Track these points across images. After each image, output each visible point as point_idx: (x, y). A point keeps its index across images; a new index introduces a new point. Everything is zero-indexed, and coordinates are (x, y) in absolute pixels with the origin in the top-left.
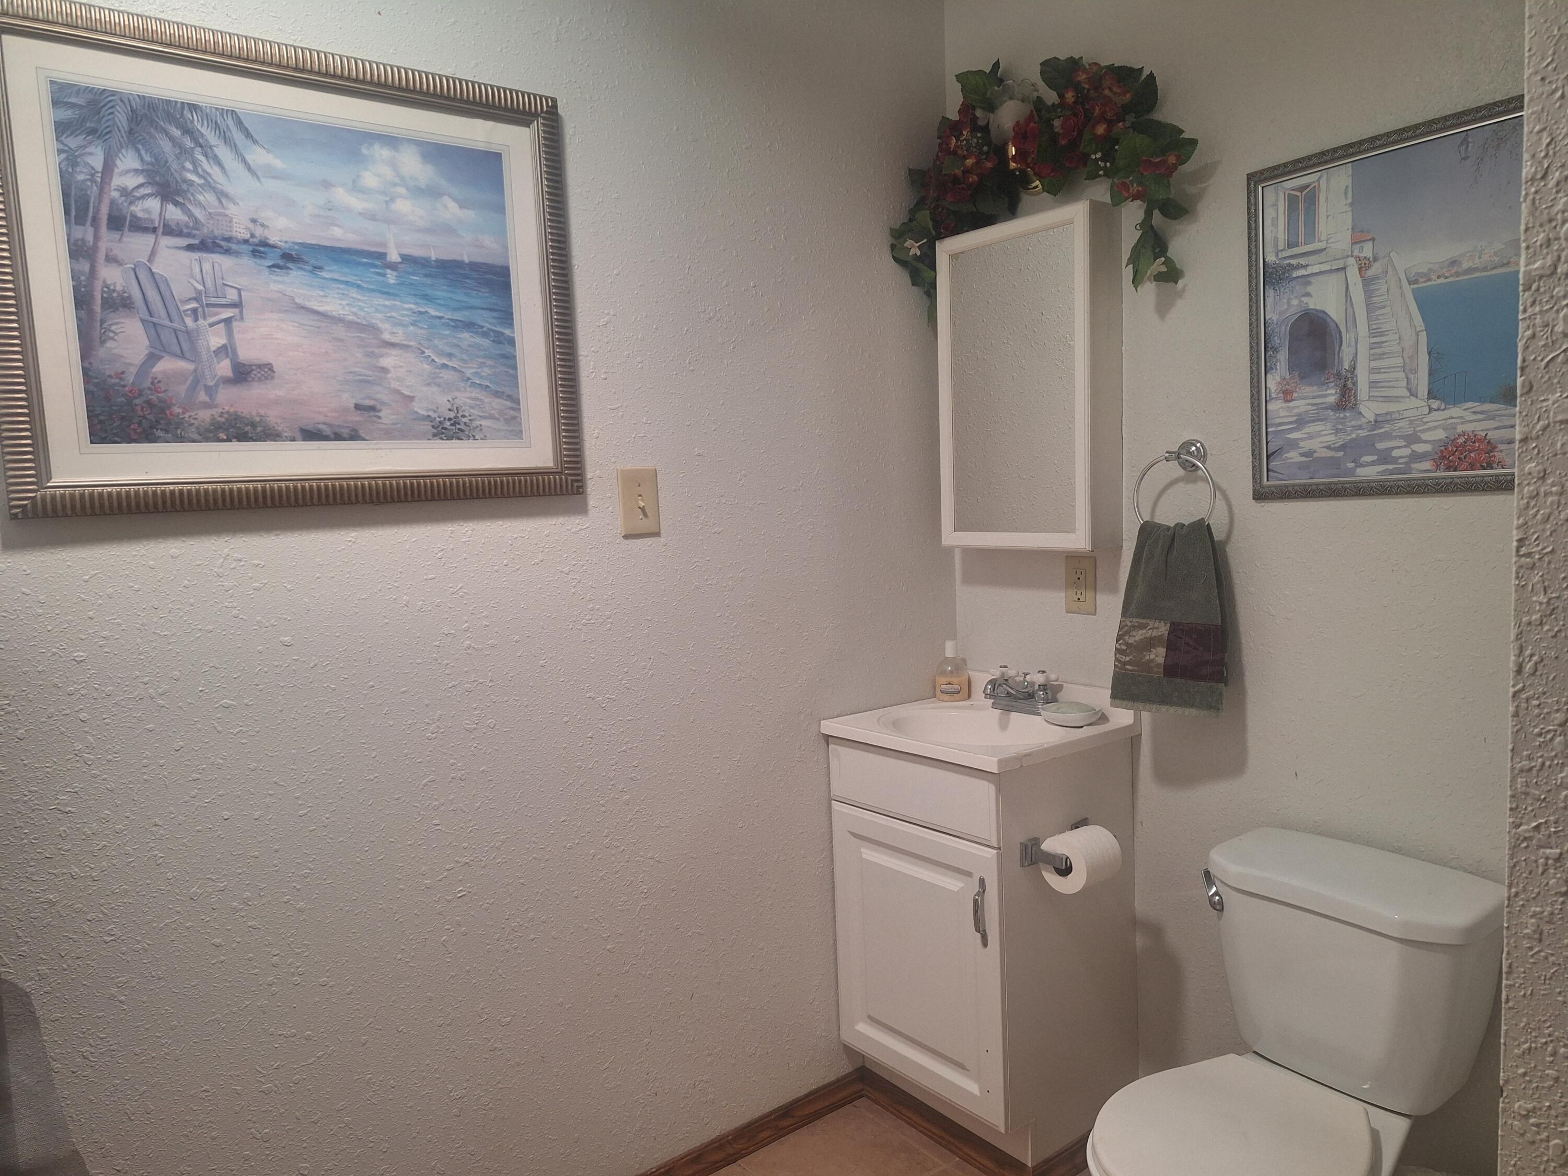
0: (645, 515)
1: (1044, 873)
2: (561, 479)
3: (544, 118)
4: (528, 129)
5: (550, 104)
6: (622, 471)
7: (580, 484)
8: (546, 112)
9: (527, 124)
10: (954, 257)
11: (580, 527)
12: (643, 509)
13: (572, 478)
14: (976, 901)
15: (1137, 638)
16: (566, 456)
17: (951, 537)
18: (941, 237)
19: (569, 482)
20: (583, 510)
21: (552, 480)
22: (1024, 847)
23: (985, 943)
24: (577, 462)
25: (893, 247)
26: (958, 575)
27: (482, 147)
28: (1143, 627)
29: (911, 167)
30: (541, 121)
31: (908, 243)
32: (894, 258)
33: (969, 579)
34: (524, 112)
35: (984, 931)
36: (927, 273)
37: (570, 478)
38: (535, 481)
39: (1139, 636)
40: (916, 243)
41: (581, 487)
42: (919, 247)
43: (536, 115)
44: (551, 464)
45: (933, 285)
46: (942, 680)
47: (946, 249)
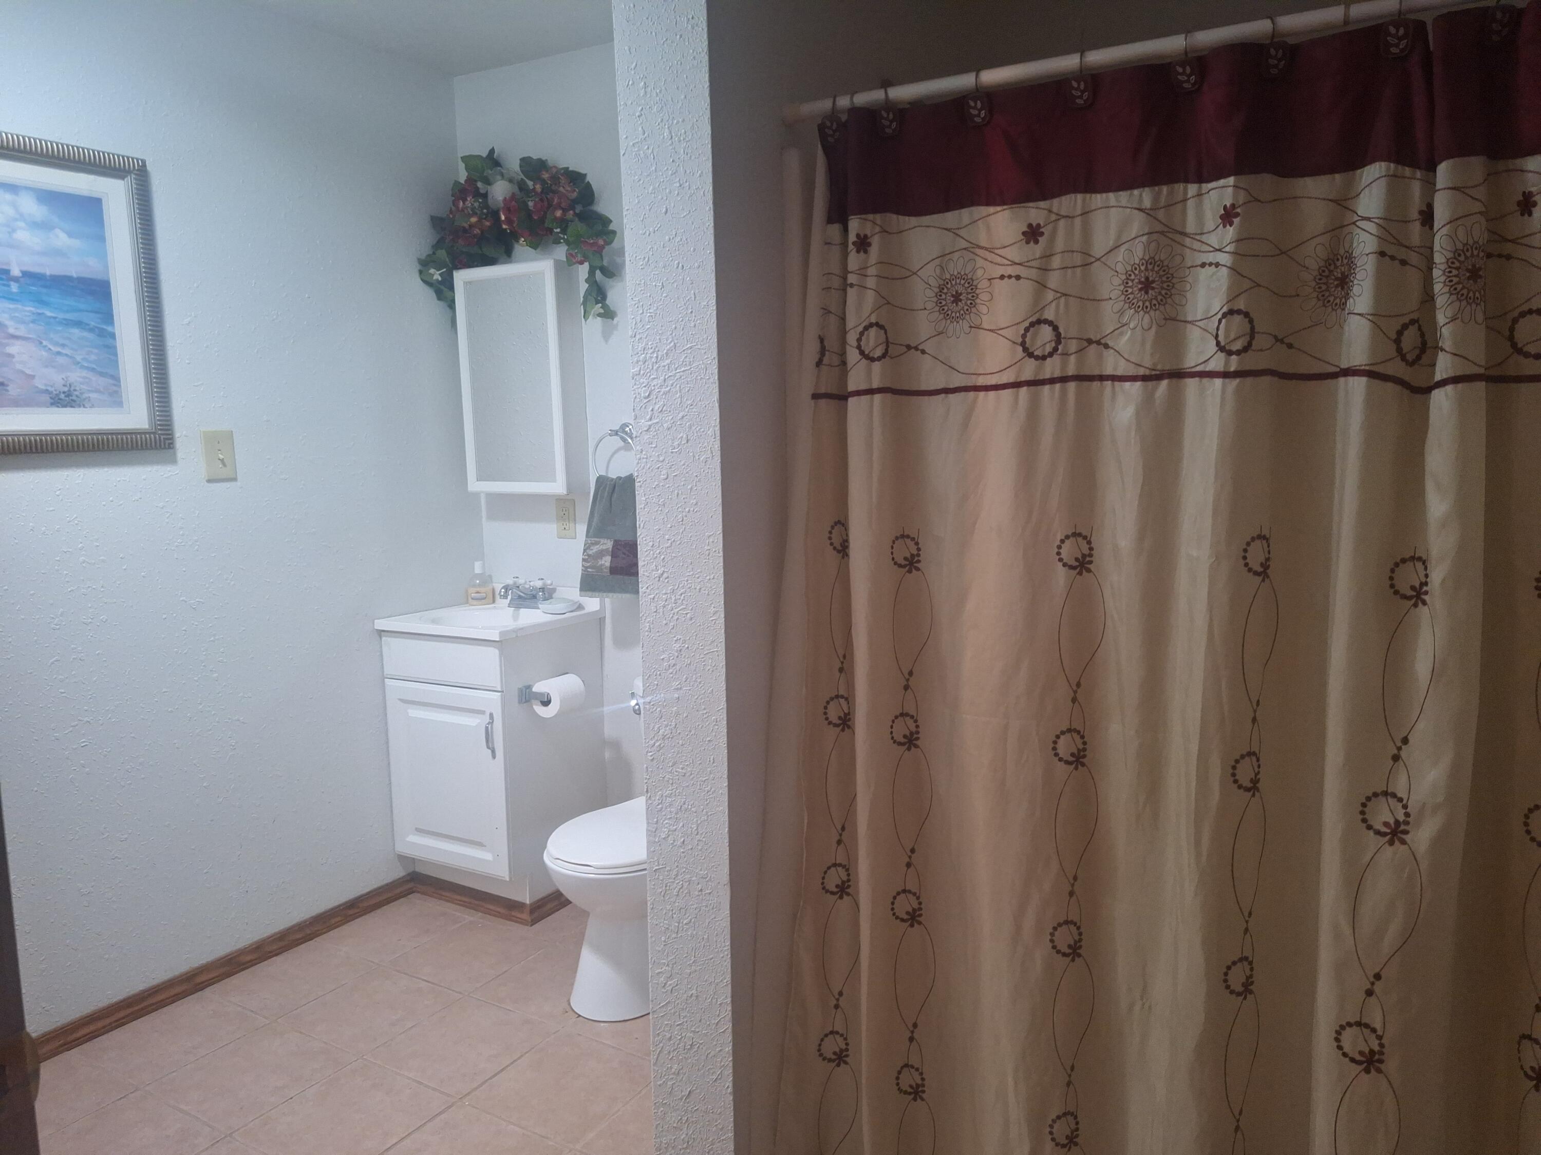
0: (224, 465)
1: (534, 707)
2: (155, 438)
3: (136, 174)
4: (123, 182)
5: (141, 164)
6: (204, 432)
7: (170, 441)
8: (138, 170)
9: (123, 178)
10: (468, 284)
11: (171, 473)
12: (222, 461)
13: (165, 437)
14: (487, 728)
15: (594, 551)
16: (159, 420)
17: (475, 485)
18: (457, 268)
19: (162, 439)
20: (173, 461)
21: (148, 439)
22: (520, 690)
23: (494, 757)
24: (169, 425)
25: (421, 272)
26: (484, 514)
27: (85, 193)
28: (597, 543)
29: (432, 214)
30: (133, 176)
31: (432, 271)
32: (422, 280)
33: (492, 517)
34: (119, 170)
35: (494, 748)
36: (448, 293)
37: (162, 437)
38: (134, 440)
39: (595, 549)
40: (438, 270)
41: (172, 443)
42: (440, 275)
43: (129, 172)
44: (147, 426)
45: (453, 301)
46: (472, 590)
47: (461, 277)
